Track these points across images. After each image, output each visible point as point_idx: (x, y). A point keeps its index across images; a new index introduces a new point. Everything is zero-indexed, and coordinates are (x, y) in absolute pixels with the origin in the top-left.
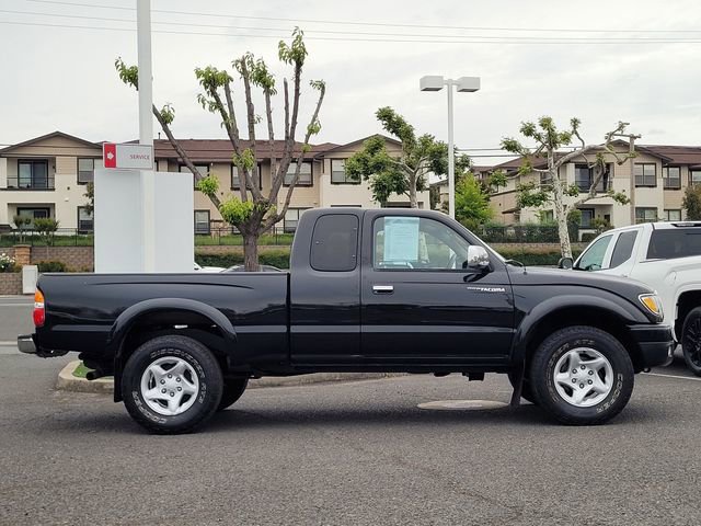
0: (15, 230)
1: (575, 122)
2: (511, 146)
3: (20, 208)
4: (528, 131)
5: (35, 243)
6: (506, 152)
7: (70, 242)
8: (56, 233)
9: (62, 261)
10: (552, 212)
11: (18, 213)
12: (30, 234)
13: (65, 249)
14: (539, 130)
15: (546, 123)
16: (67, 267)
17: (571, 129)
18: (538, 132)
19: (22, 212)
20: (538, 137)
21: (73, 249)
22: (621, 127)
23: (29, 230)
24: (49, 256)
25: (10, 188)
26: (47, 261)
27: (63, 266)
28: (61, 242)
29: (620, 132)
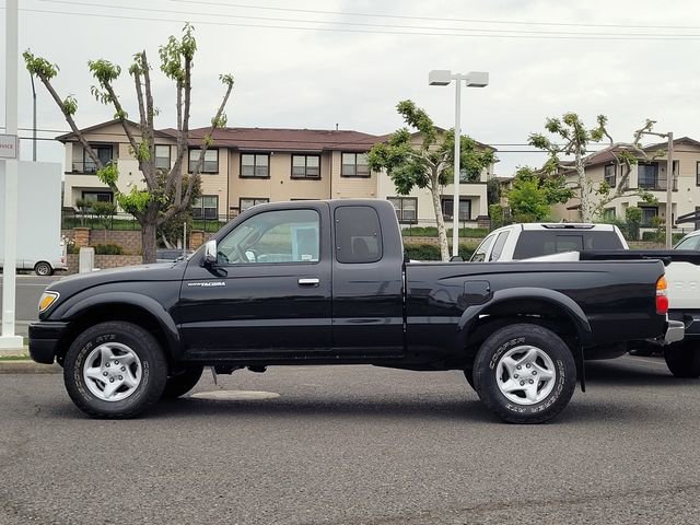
0: (78, 213)
1: (602, 119)
2: (539, 143)
3: (85, 191)
4: (554, 127)
5: (95, 226)
6: (533, 148)
7: (128, 226)
8: (115, 217)
9: (119, 245)
10: (614, 209)
11: (83, 197)
12: (90, 217)
13: (123, 233)
14: (564, 126)
15: (572, 119)
16: (125, 250)
17: (599, 126)
18: (563, 128)
19: (86, 195)
20: (565, 134)
21: (130, 233)
22: (649, 124)
23: (90, 213)
24: (106, 239)
25: (75, 172)
26: (105, 243)
27: (119, 249)
28: (120, 226)
29: (647, 130)
